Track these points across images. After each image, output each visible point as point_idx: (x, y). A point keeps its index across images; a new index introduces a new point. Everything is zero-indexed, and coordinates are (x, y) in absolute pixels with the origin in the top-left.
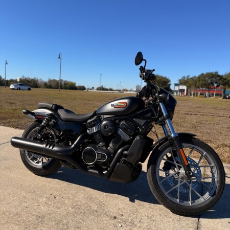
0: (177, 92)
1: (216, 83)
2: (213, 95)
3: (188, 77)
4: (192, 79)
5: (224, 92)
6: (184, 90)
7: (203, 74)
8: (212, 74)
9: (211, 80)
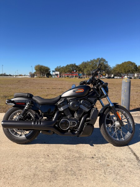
0: (54, 75)
1: (75, 70)
2: (73, 76)
3: (60, 66)
4: (62, 68)
5: (79, 75)
6: (58, 74)
7: (68, 65)
8: (72, 65)
9: (73, 69)
